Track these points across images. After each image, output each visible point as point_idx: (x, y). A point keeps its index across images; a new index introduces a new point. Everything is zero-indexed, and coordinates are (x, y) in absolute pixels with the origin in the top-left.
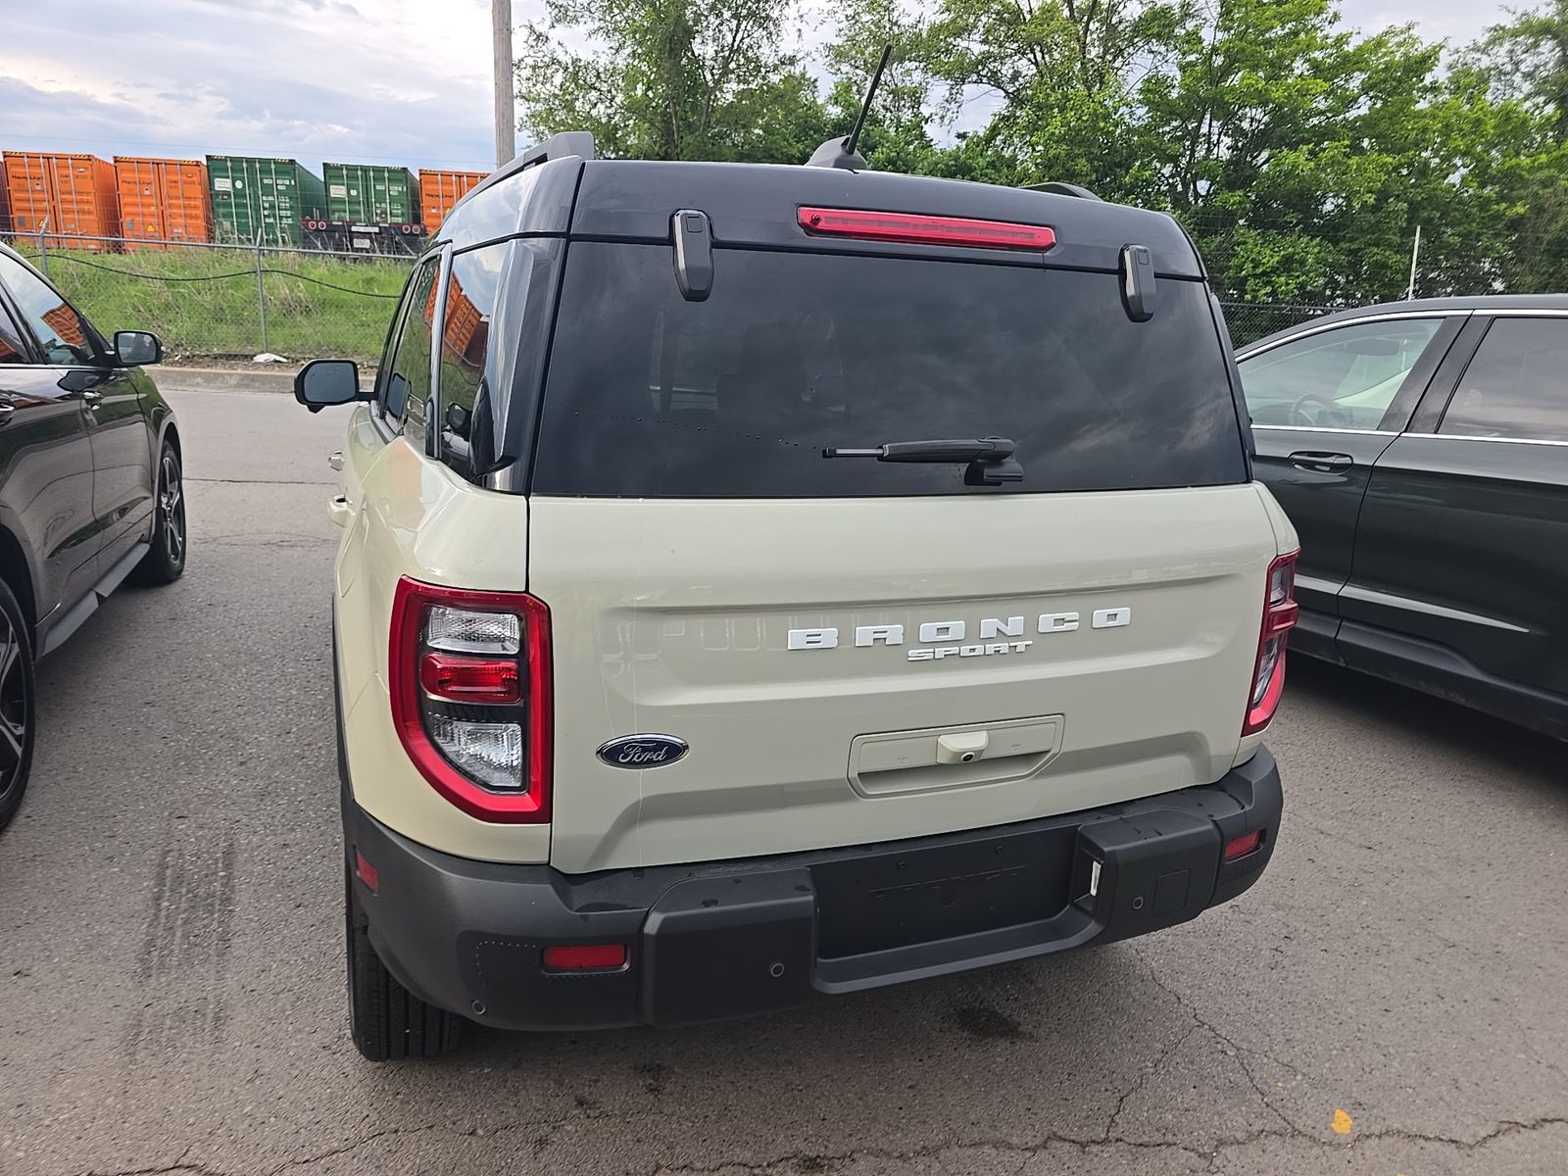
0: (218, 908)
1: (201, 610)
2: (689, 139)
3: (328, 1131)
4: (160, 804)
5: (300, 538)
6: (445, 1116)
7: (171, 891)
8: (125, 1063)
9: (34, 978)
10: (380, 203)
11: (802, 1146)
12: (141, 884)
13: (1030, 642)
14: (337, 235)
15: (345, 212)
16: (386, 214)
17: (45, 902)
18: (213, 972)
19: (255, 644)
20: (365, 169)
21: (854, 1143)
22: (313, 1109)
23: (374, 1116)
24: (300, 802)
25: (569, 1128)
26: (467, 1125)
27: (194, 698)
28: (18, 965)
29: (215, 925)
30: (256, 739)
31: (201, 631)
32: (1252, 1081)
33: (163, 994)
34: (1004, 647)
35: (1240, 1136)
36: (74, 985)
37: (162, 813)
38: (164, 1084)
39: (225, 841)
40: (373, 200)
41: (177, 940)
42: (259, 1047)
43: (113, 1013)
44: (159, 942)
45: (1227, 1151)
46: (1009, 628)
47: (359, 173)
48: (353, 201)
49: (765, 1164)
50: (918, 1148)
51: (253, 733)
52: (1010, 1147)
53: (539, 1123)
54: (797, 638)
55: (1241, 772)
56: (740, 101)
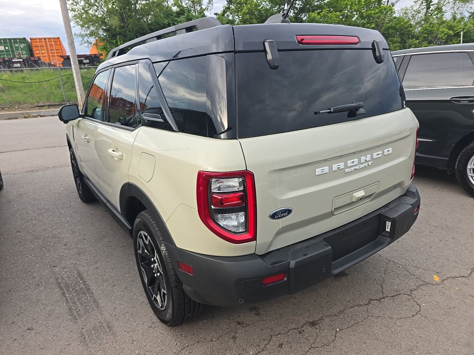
0: (87, 292)
1: (17, 197)
2: (130, 20)
3: (167, 352)
4: (44, 264)
5: (38, 168)
6: (201, 338)
7: (67, 291)
8: (86, 348)
9: (36, 329)
10: (18, 51)
11: (308, 319)
12: (55, 291)
13: (372, 162)
14: (7, 63)
15: (5, 55)
16: (20, 54)
17: (24, 304)
18: (98, 313)
19: (44, 205)
20: (10, 40)
21: (321, 315)
22: (158, 346)
23: (179, 343)
24: (93, 253)
25: (240, 331)
26: (209, 339)
27: (34, 227)
28: (27, 326)
29: (89, 298)
30: (65, 236)
31: (22, 205)
32: (410, 273)
33: (85, 324)
34: (366, 165)
35: (415, 288)
36: (52, 328)
37: (47, 266)
38: (104, 352)
39: (75, 271)
40: (15, 50)
41: (79, 306)
42: (128, 332)
43: (71, 334)
44: (73, 308)
45: (414, 292)
46: (367, 158)
47: (8, 41)
48: (7, 51)
49: (300, 327)
50: (338, 312)
51: (63, 234)
52: (361, 305)
53: (230, 332)
54: (318, 171)
55: (409, 190)
56: (144, 7)
